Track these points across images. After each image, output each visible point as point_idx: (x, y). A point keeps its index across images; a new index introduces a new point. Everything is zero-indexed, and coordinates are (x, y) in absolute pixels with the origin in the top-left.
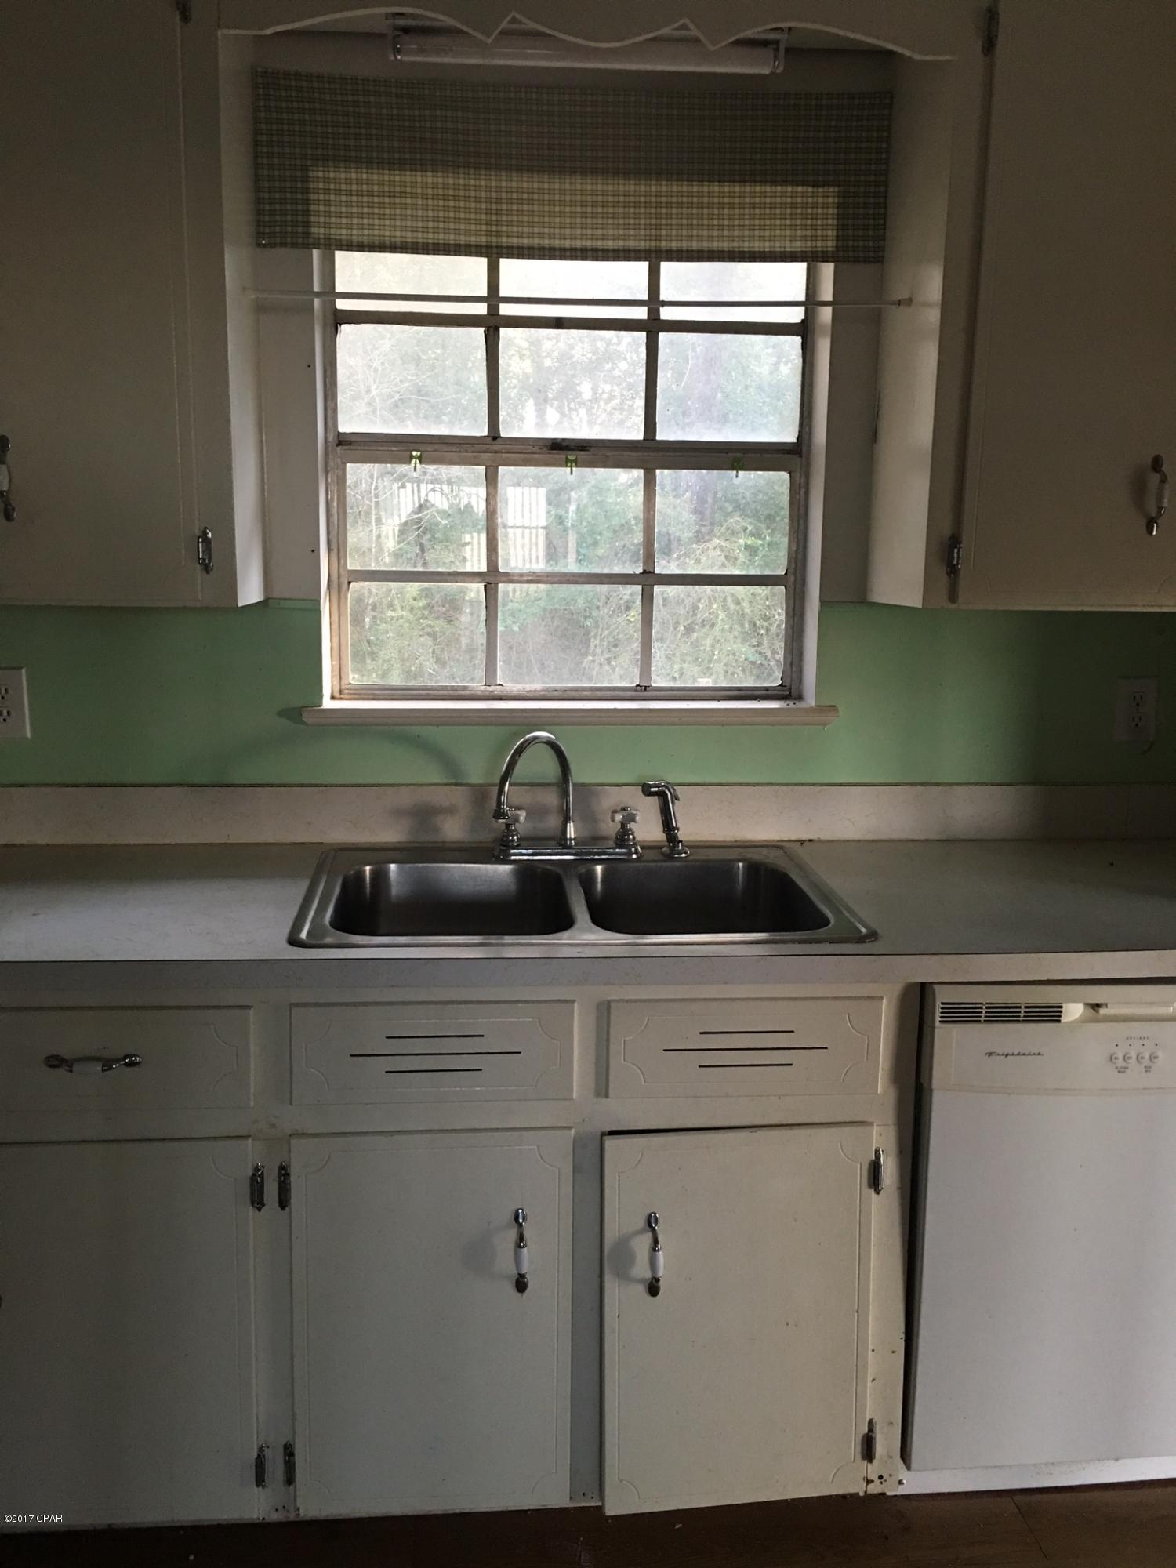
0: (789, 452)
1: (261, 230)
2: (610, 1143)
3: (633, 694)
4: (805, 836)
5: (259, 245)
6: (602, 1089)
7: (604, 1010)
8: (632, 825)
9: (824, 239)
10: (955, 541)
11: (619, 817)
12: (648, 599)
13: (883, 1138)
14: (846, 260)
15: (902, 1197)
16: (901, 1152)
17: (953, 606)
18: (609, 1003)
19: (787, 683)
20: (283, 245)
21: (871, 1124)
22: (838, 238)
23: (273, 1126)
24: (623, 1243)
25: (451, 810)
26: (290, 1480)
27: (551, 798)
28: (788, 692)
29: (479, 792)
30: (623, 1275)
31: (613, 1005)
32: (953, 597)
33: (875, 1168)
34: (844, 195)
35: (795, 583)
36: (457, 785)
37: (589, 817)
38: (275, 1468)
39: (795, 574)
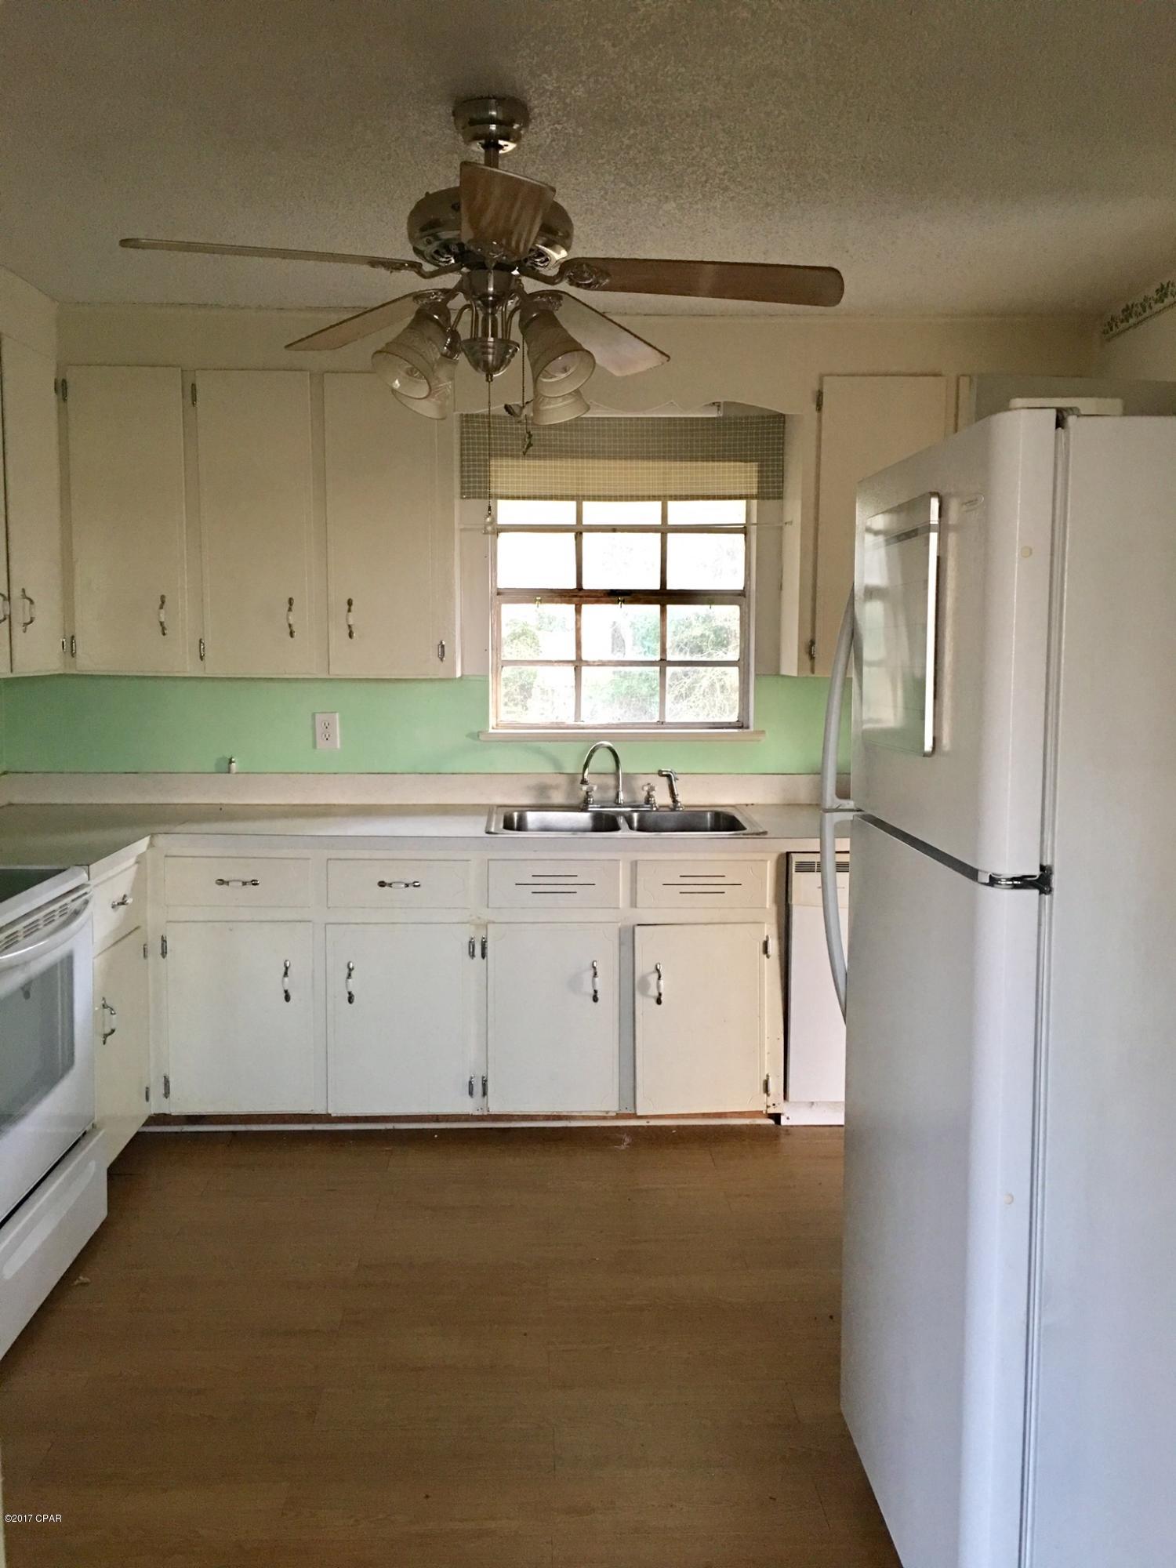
0: (739, 595)
1: (463, 491)
2: (637, 929)
3: (656, 726)
4: (749, 802)
5: (462, 498)
6: (634, 904)
7: (634, 865)
8: (653, 793)
9: (752, 488)
10: (813, 643)
11: (646, 788)
12: (663, 673)
13: (770, 930)
14: (763, 498)
15: (780, 959)
16: (779, 938)
17: (813, 676)
18: (636, 862)
19: (741, 720)
20: (474, 498)
21: (764, 923)
22: (758, 488)
23: (479, 918)
24: (644, 979)
25: (557, 787)
26: (485, 1093)
27: (611, 781)
28: (741, 725)
29: (572, 777)
30: (644, 992)
31: (639, 862)
32: (813, 671)
33: (766, 944)
34: (761, 466)
35: (744, 664)
36: (560, 773)
37: (630, 790)
38: (478, 1089)
39: (743, 660)
